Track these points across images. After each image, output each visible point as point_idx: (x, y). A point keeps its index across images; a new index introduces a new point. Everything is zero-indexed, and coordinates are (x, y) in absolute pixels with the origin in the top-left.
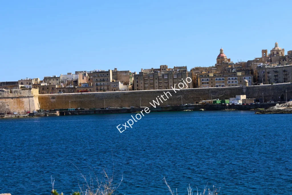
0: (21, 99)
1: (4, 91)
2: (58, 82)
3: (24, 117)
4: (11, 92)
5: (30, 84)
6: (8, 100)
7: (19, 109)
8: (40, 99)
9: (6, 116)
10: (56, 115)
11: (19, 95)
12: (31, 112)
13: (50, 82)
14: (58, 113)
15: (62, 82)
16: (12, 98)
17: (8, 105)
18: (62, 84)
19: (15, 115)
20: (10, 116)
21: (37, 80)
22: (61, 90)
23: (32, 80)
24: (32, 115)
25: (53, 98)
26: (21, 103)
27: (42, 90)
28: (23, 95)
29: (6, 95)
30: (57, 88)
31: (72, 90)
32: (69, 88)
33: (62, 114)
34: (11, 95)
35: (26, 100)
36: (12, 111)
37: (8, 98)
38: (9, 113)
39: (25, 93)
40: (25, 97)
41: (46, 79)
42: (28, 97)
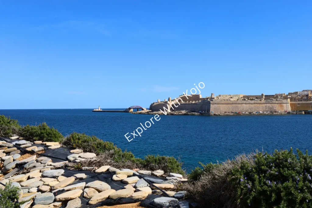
0: (282, 104)
1: (273, 100)
2: (297, 95)
3: (285, 114)
4: (277, 100)
5: (281, 96)
6: (275, 105)
7: (281, 110)
8: (291, 104)
9: (274, 113)
10: (302, 114)
11: (281, 102)
12: (288, 111)
13: (292, 95)
14: (303, 113)
15: (299, 96)
16: (277, 104)
17: (275, 108)
18: (299, 97)
19: (280, 113)
20: (277, 113)
21: (284, 94)
22: (300, 100)
23: (282, 94)
24: (289, 113)
25: (299, 104)
26: (282, 106)
27: (291, 99)
28: (283, 102)
29: (274, 102)
30: (297, 99)
31: (306, 100)
32: (304, 99)
33: (305, 113)
34: (277, 102)
35: (285, 105)
36: (277, 111)
37: (275, 103)
38: (276, 112)
39: (285, 101)
40: (284, 103)
41: (289, 94)
42: (286, 103)
